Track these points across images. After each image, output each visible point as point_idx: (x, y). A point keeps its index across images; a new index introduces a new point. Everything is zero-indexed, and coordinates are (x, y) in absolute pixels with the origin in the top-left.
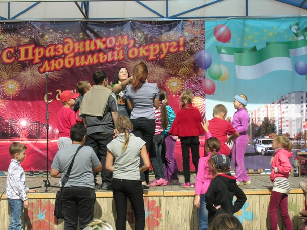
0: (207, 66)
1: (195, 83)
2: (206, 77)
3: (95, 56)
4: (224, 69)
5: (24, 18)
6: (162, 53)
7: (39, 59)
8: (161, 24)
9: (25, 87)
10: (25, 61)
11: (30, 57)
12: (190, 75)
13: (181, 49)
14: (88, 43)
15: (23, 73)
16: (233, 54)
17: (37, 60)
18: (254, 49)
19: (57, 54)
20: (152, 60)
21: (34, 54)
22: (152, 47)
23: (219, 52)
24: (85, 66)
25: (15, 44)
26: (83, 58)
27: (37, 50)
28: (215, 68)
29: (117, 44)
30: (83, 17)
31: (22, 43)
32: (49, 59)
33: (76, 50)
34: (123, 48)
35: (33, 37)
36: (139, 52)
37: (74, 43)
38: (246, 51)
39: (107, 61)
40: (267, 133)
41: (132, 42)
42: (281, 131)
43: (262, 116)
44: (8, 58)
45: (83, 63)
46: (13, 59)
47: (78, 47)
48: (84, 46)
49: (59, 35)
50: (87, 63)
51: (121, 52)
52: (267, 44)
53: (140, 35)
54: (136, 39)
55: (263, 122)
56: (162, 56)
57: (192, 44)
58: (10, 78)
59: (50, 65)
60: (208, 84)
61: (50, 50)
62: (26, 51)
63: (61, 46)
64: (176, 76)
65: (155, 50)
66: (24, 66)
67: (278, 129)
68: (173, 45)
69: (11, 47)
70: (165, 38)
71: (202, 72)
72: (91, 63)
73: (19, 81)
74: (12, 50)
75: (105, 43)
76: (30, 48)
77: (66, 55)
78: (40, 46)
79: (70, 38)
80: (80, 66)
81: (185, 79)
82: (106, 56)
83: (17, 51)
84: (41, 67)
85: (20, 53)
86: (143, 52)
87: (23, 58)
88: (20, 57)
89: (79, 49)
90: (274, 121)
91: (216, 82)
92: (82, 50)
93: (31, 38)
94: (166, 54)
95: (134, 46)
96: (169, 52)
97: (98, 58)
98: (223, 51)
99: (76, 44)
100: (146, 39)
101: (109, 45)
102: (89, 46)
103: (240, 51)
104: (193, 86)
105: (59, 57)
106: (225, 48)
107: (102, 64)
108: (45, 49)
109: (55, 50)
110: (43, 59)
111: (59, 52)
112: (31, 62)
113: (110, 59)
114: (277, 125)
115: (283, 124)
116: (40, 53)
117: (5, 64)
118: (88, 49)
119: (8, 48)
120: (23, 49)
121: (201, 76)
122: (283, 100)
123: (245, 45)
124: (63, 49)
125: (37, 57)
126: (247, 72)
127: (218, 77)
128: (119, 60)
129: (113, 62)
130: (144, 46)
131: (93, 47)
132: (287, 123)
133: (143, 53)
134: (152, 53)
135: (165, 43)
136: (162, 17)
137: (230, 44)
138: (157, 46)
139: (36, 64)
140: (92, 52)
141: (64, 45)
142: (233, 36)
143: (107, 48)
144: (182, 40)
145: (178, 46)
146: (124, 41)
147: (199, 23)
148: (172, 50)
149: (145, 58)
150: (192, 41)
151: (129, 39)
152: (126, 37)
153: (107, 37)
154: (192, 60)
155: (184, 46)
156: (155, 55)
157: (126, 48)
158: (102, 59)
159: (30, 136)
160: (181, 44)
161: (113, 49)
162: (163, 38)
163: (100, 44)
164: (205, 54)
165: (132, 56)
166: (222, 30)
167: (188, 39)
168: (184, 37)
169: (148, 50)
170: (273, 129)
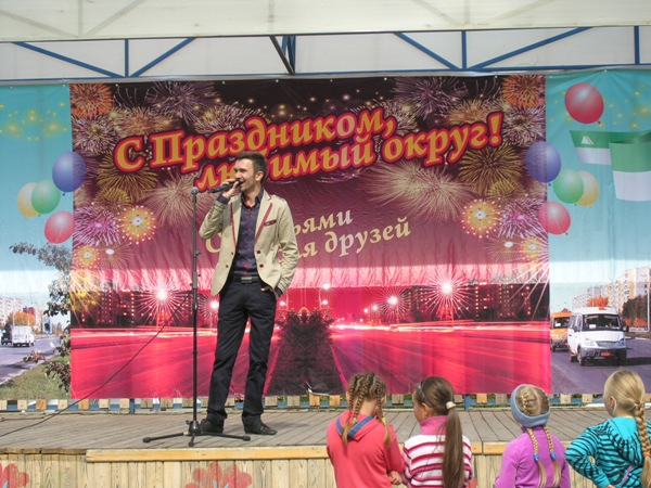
0: (551, 174)
1: (525, 212)
2: (549, 199)
3: (313, 156)
4: (588, 181)
5: (159, 73)
6: (455, 149)
7: (195, 162)
8: (448, 85)
9: (167, 222)
10: (166, 166)
11: (175, 157)
12: (512, 195)
13: (495, 140)
14: (296, 127)
15: (161, 193)
16: (607, 147)
17: (190, 165)
19: (233, 151)
20: (434, 165)
21: (182, 152)
22: (433, 137)
23: (577, 142)
24: (291, 177)
25: (141, 129)
26: (287, 159)
27: (189, 144)
28: (567, 178)
29: (359, 131)
30: (285, 70)
31: (158, 128)
32: (217, 162)
33: (273, 143)
34: (371, 139)
35: (179, 114)
36: (405, 147)
37: (267, 127)
38: (636, 140)
39: (339, 169)
41: (390, 125)
44: (130, 160)
45: (287, 171)
46: (140, 162)
47: (277, 136)
48: (290, 134)
49: (234, 111)
50: (296, 171)
51: (368, 147)
53: (406, 109)
54: (399, 119)
56: (454, 157)
57: (518, 128)
58: (135, 204)
59: (217, 176)
60: (553, 212)
61: (217, 144)
62: (167, 144)
63: (239, 135)
64: (484, 198)
65: (439, 143)
66: (164, 176)
68: (477, 132)
69: (135, 137)
70: (461, 116)
71: (540, 188)
72: (305, 170)
73: (153, 209)
74: (137, 143)
75: (332, 128)
76: (175, 138)
78: (195, 135)
79: (258, 116)
80: (281, 178)
81: (504, 204)
82: (335, 156)
83: (148, 146)
84: (200, 179)
85: (153, 150)
86: (413, 147)
87: (160, 160)
88: (154, 158)
89: (278, 140)
91: (570, 207)
92: (284, 142)
93: (175, 117)
94: (463, 153)
95: (394, 134)
96: (468, 146)
97: (320, 160)
98: (585, 141)
99: (273, 130)
100: (419, 120)
101: (342, 133)
102: (301, 134)
103: (622, 139)
104: (521, 217)
106: (591, 135)
107: (327, 174)
108: (207, 140)
109: (228, 143)
110: (204, 161)
111: (236, 147)
112: (178, 169)
113: (345, 163)
116: (195, 150)
117: (122, 172)
118: (297, 140)
119: (128, 138)
120: (159, 141)
121: (538, 197)
123: (635, 127)
124: (245, 140)
125: (190, 157)
126: (637, 186)
127: (575, 196)
128: (363, 166)
129: (351, 168)
130: (416, 135)
131: (307, 137)
133: (414, 151)
134: (434, 150)
135: (460, 127)
136: (453, 68)
137: (599, 127)
138: (443, 135)
139: (189, 172)
140: (306, 148)
141: (247, 130)
142: (609, 106)
143: (337, 138)
144: (495, 121)
145: (488, 134)
146: (371, 122)
147: (532, 82)
148: (476, 143)
149: (420, 161)
150: (518, 122)
151: (384, 119)
152: (377, 115)
153: (337, 115)
154: (518, 163)
155: (500, 133)
156: (440, 155)
157: (378, 139)
158: (329, 160)
159: (176, 322)
160: (495, 129)
161: (350, 141)
162: (456, 117)
163: (322, 130)
164: (547, 153)
165: (389, 156)
166: (583, 95)
167: (509, 120)
168: (501, 113)
169: (424, 144)
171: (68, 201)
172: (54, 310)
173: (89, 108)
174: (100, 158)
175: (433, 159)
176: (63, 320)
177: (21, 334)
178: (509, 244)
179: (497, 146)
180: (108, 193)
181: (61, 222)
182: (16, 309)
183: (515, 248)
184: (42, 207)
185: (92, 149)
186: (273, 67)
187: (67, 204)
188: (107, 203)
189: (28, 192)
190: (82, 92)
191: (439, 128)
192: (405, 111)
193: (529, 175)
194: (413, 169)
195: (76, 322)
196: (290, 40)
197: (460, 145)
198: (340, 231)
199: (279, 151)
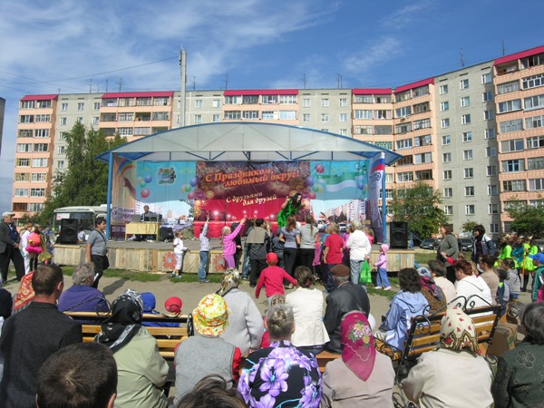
0: (311, 184)
1: (305, 193)
2: (311, 191)
3: (253, 179)
4: (320, 186)
5: (215, 160)
6: (288, 178)
8: (287, 163)
10: (217, 181)
11: (220, 179)
13: (298, 176)
14: (250, 172)
15: (216, 187)
16: (325, 179)
17: (223, 181)
18: (336, 176)
20: (283, 182)
21: (222, 178)
23: (318, 178)
24: (248, 184)
25: (212, 172)
26: (247, 180)
27: (223, 176)
28: (315, 186)
29: (265, 173)
30: (247, 159)
31: (216, 172)
32: (229, 180)
34: (268, 175)
35: (222, 169)
36: (276, 177)
37: (243, 172)
38: (332, 177)
39: (259, 182)
40: (342, 221)
41: (272, 172)
42: (350, 219)
43: (340, 211)
44: (209, 179)
45: (247, 182)
46: (211, 180)
47: (245, 174)
48: (248, 174)
49: (235, 168)
51: (267, 177)
52: (343, 173)
53: (276, 168)
54: (275, 171)
55: (340, 215)
56: (288, 180)
57: (304, 173)
58: (209, 190)
59: (230, 183)
60: (312, 194)
61: (230, 176)
62: (218, 176)
64: (295, 190)
65: (284, 176)
66: (216, 183)
67: (348, 218)
68: (294, 174)
71: (309, 188)
72: (251, 182)
73: (214, 191)
74: (211, 175)
75: (258, 172)
76: (220, 174)
77: (238, 178)
78: (225, 174)
79: (240, 170)
80: (246, 184)
82: (259, 179)
83: (214, 176)
84: (225, 184)
86: (278, 177)
87: (216, 179)
90: (346, 214)
91: (316, 193)
92: (246, 176)
93: (220, 169)
94: (290, 179)
95: (273, 174)
96: (291, 177)
97: (255, 180)
98: (320, 177)
100: (279, 171)
101: (260, 173)
102: (250, 174)
103: (329, 177)
105: (235, 179)
107: (256, 183)
108: (228, 175)
109: (233, 176)
110: (227, 180)
111: (235, 177)
112: (221, 182)
113: (261, 181)
114: (348, 216)
115: (351, 216)
116: (225, 177)
117: (207, 182)
118: (250, 176)
119: (209, 174)
120: (216, 175)
121: (308, 190)
123: (331, 174)
124: (237, 175)
126: (332, 188)
127: (317, 190)
128: (265, 181)
129: (263, 182)
130: (279, 174)
131: (252, 174)
132: (353, 216)
134: (283, 178)
135: (289, 173)
136: (287, 159)
137: (323, 174)
138: (285, 174)
140: (252, 177)
141: (238, 173)
142: (326, 169)
143: (259, 175)
144: (298, 171)
145: (296, 174)
146: (268, 171)
148: (293, 176)
149: (279, 180)
153: (260, 169)
154: (304, 182)
155: (299, 174)
158: (257, 180)
159: (220, 220)
161: (262, 175)
162: (289, 170)
163: (256, 173)
164: (310, 179)
165: (272, 179)
166: (319, 166)
167: (302, 171)
168: (300, 170)
169: (281, 176)
170: (345, 219)
171: (193, 189)
172: (190, 216)
173: (200, 167)
174: (201, 179)
175: (283, 180)
176: (192, 219)
177: (182, 222)
180: (202, 187)
181: (192, 194)
182: (181, 215)
184: (187, 190)
185: (200, 176)
186: (245, 158)
187: (194, 189)
188: (203, 190)
189: (184, 186)
190: (199, 163)
193: (306, 185)
194: (278, 182)
195: (195, 219)
196: (249, 152)
198: (259, 197)
199: (245, 178)
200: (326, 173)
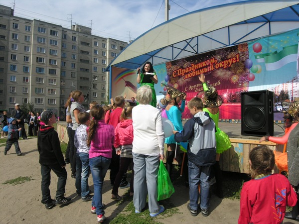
0: (250, 67)
1: (245, 76)
2: (250, 73)
3: (203, 70)
4: (259, 67)
5: (177, 59)
6: (229, 64)
8: (227, 50)
9: (180, 86)
11: (181, 73)
12: (242, 73)
13: (238, 60)
14: (199, 64)
15: (179, 80)
16: (263, 58)
17: (183, 75)
20: (225, 68)
22: (225, 62)
23: (256, 58)
25: (176, 69)
27: (183, 71)
28: (254, 67)
29: (211, 63)
31: (178, 68)
32: (187, 73)
35: (181, 65)
36: (219, 65)
37: (194, 65)
38: (271, 54)
39: (207, 72)
41: (216, 61)
42: (292, 98)
43: (280, 90)
44: (175, 75)
45: (198, 73)
47: (196, 67)
48: (198, 66)
49: (189, 63)
51: (212, 66)
52: (284, 48)
53: (219, 57)
54: (218, 59)
55: (281, 93)
56: (229, 66)
57: (243, 57)
59: (187, 76)
60: (251, 76)
61: (187, 70)
64: (236, 74)
65: (226, 63)
66: (180, 77)
67: (290, 97)
68: (234, 59)
71: (248, 70)
73: (178, 83)
74: (175, 72)
75: (206, 63)
76: (180, 70)
77: (192, 71)
78: (183, 69)
79: (193, 63)
81: (240, 75)
83: (177, 72)
84: (185, 77)
86: (221, 65)
87: (179, 74)
90: (288, 92)
91: (255, 74)
92: (198, 68)
95: (217, 63)
96: (232, 63)
98: (258, 57)
100: (221, 58)
101: (208, 64)
102: (200, 66)
103: (267, 55)
104: (243, 78)
105: (190, 72)
106: (260, 55)
107: (205, 73)
108: (185, 69)
109: (189, 69)
110: (185, 74)
112: (181, 75)
113: (208, 70)
114: (290, 94)
115: (294, 94)
117: (174, 77)
118: (200, 67)
121: (247, 72)
122: (295, 79)
123: (270, 51)
124: (191, 68)
125: (183, 73)
126: (272, 66)
127: (256, 71)
128: (212, 70)
129: (210, 71)
130: (221, 62)
131: (201, 66)
132: (296, 93)
134: (225, 65)
135: (230, 59)
136: (227, 46)
137: (261, 53)
138: (227, 61)
140: (202, 68)
141: (191, 66)
142: (263, 47)
143: (207, 65)
144: (237, 56)
145: (236, 59)
146: (213, 61)
147: (245, 45)
148: (234, 62)
149: (222, 68)
150: (243, 55)
151: (215, 60)
152: (213, 59)
153: (206, 60)
154: (243, 65)
155: (239, 59)
156: (226, 66)
157: (214, 64)
158: (205, 70)
160: (238, 58)
161: (209, 66)
162: (229, 56)
163: (204, 64)
164: (249, 62)
165: (217, 68)
166: (257, 46)
167: (240, 55)
168: (239, 54)
169: (223, 64)
170: (287, 97)
171: (167, 83)
173: (168, 66)
174: (171, 75)
175: (225, 67)
178: (240, 84)
179: (238, 62)
180: (172, 81)
183: (242, 85)
184: (163, 85)
185: (169, 74)
188: (172, 83)
190: (167, 64)
191: (226, 60)
192: (218, 57)
193: (246, 68)
194: (221, 70)
197: (231, 63)
199: (197, 70)
200: (264, 51)
